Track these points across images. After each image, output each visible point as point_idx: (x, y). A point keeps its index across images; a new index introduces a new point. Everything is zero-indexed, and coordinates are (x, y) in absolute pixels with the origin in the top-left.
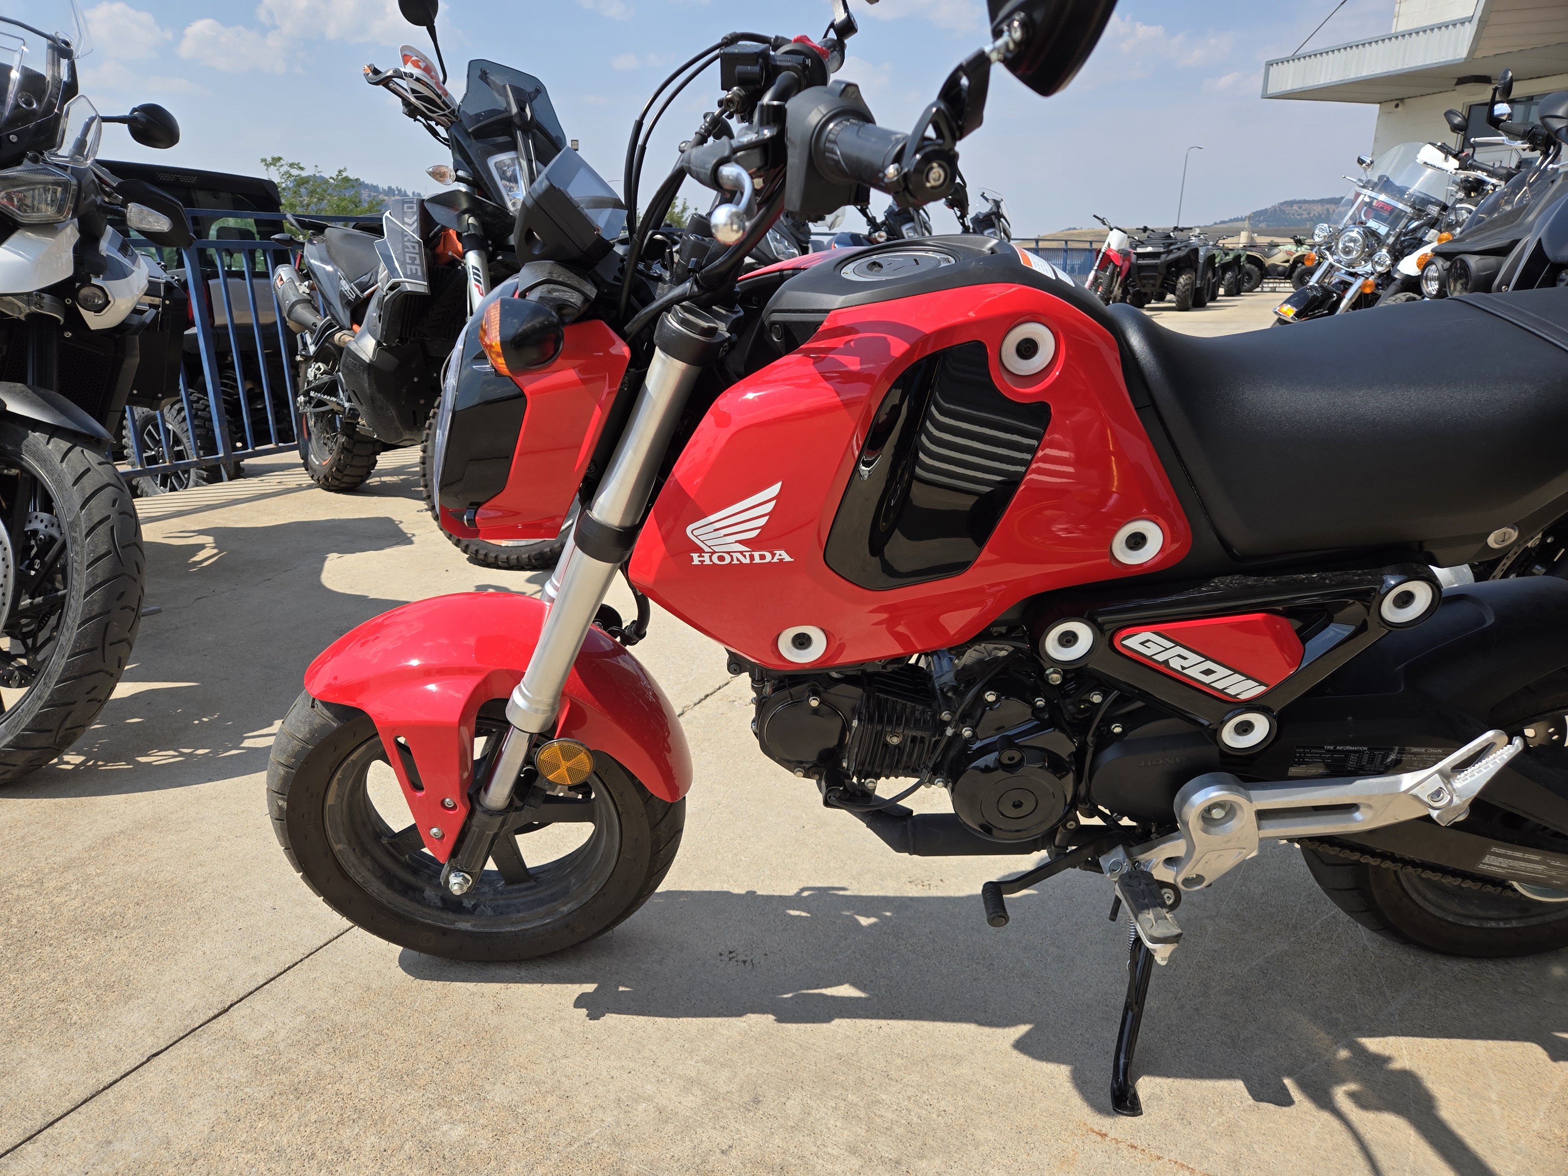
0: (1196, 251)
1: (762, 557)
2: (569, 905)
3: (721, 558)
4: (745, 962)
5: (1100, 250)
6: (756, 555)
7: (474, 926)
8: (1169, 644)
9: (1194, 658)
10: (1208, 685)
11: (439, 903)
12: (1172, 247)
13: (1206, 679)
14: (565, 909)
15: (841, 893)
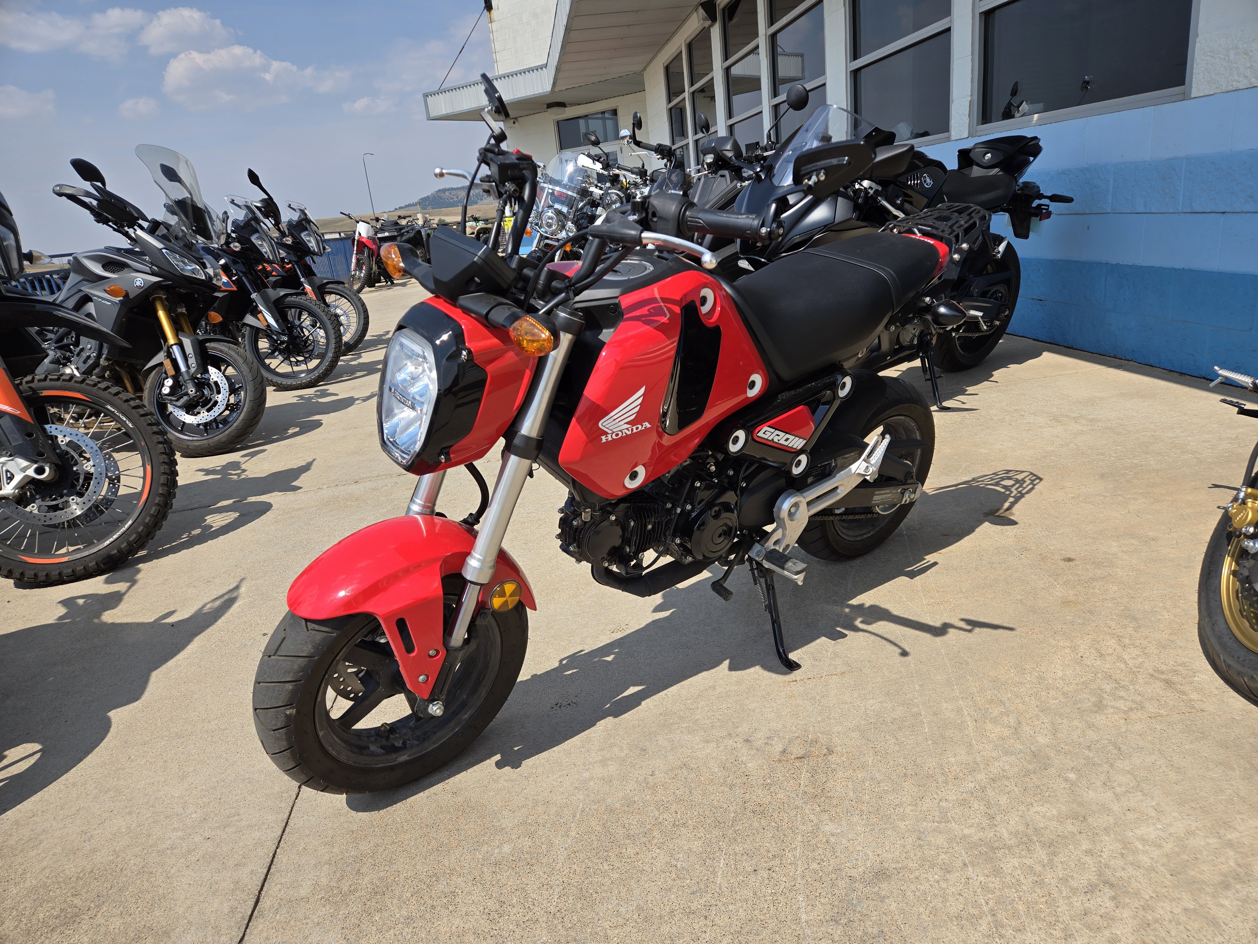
1: (637, 428)
2: (469, 713)
3: (617, 435)
4: (569, 705)
5: (354, 239)
6: (634, 428)
7: (409, 756)
8: (773, 430)
9: (782, 434)
10: (787, 446)
11: (383, 751)
12: (403, 231)
13: (786, 443)
14: (466, 716)
15: (583, 653)
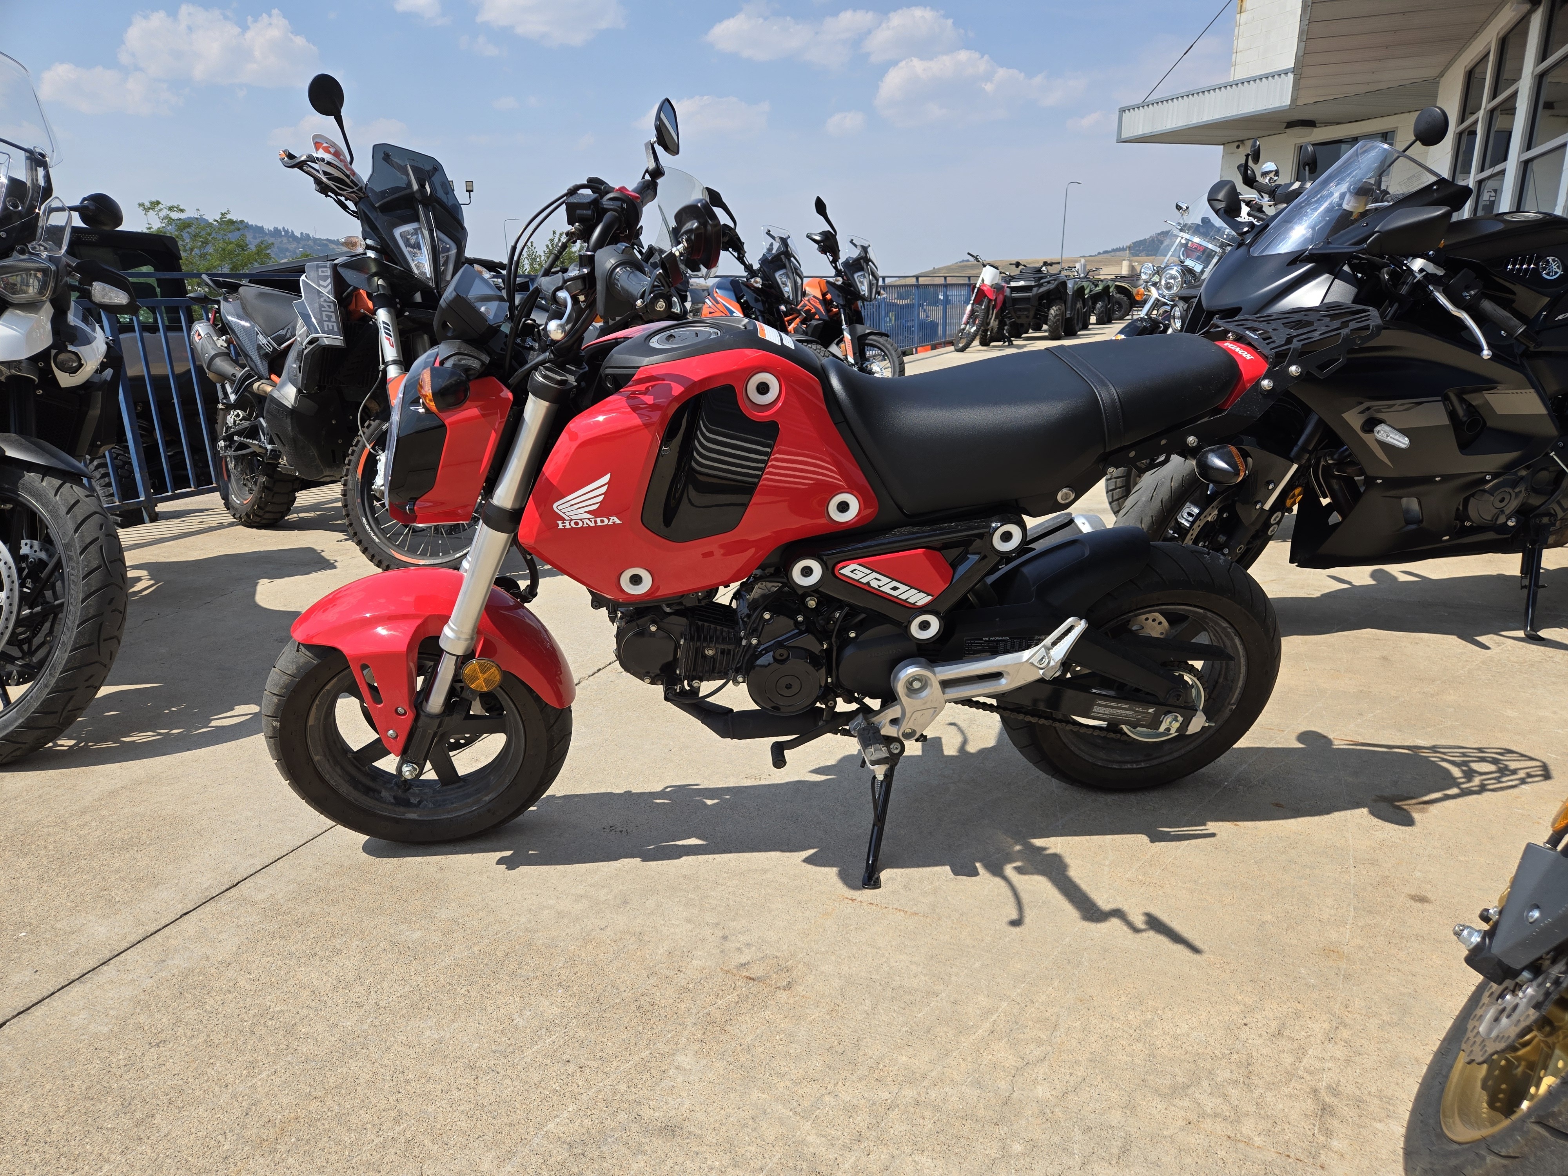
0: (1064, 284)
1: (602, 521)
2: (490, 796)
3: (576, 523)
4: (621, 832)
5: (975, 286)
6: (598, 520)
7: (419, 816)
8: (868, 571)
9: (885, 580)
10: (896, 597)
11: (393, 801)
12: (1042, 281)
13: (895, 593)
14: (487, 798)
15: (695, 787)
